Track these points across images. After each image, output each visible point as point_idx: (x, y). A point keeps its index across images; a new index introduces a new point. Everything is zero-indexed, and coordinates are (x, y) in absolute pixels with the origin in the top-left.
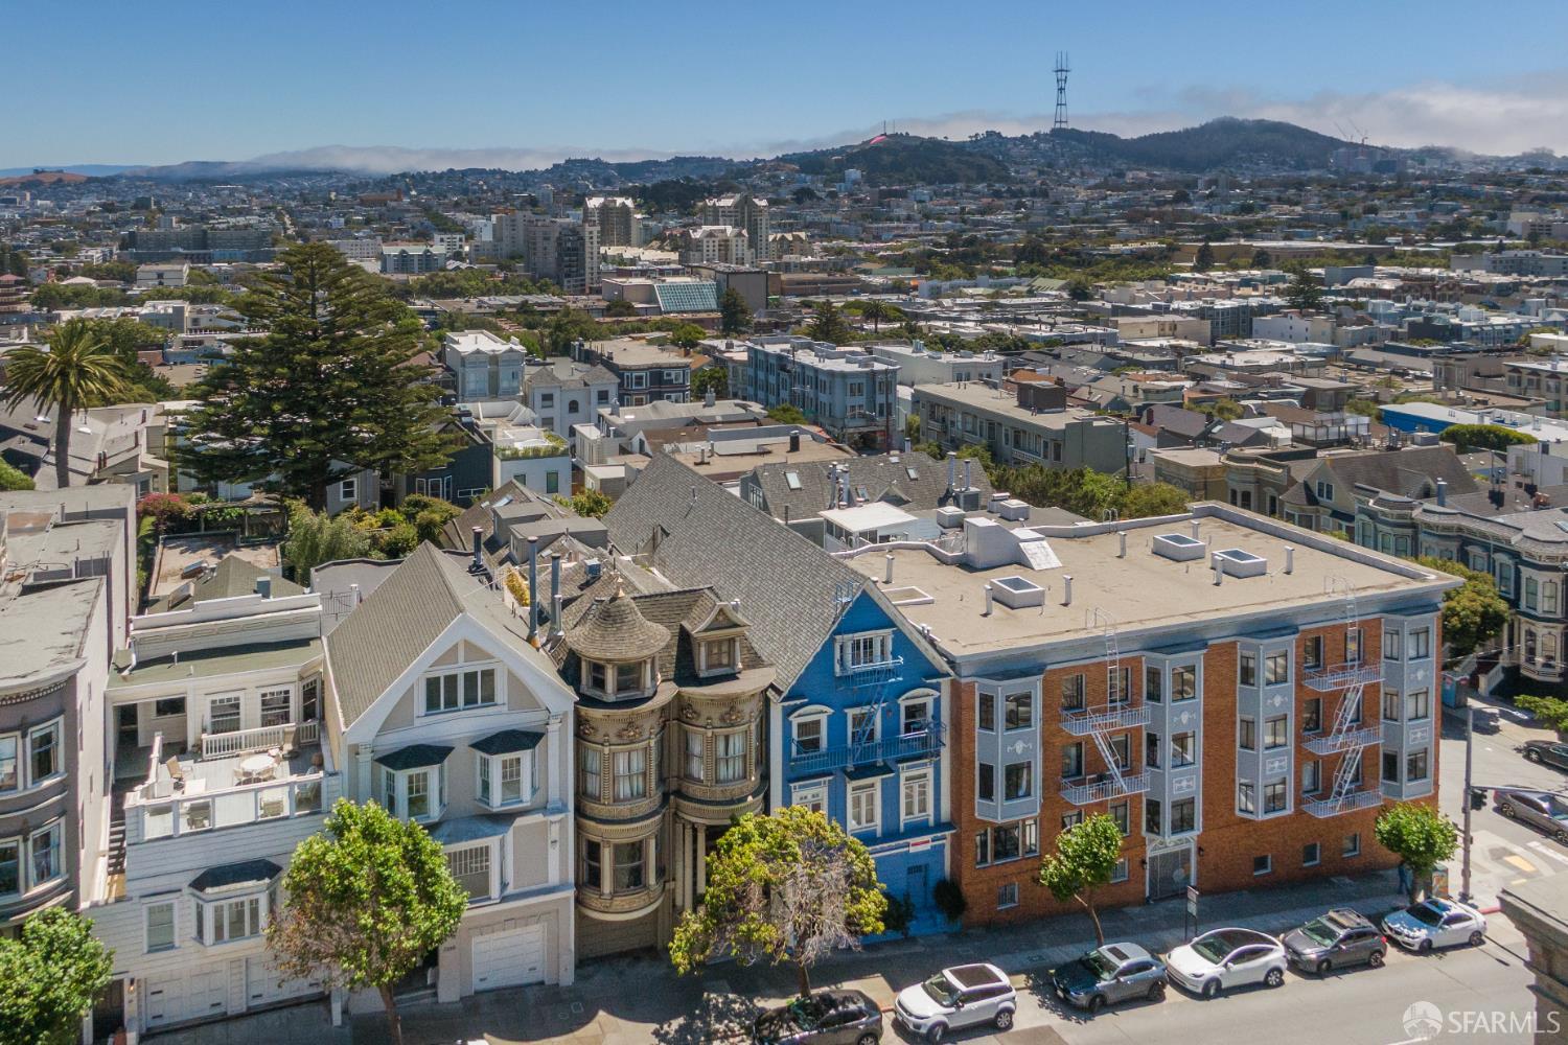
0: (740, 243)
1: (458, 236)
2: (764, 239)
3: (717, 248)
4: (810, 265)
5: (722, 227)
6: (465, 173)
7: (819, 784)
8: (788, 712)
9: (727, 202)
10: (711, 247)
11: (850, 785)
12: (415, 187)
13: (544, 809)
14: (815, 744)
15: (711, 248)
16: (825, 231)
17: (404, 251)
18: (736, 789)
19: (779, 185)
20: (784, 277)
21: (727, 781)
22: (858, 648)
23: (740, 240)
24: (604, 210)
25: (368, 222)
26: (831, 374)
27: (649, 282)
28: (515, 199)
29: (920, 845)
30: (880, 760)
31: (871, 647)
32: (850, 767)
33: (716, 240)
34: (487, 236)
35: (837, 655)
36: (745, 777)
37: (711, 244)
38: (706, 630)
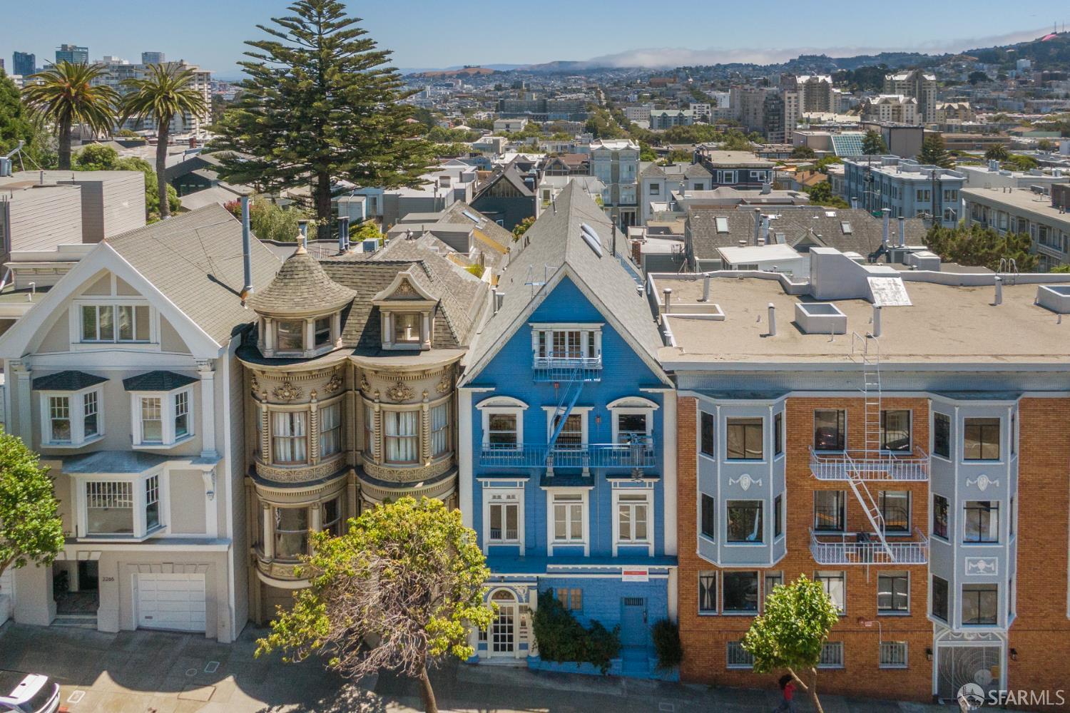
0: (910, 108)
1: (706, 105)
2: (932, 106)
3: (891, 112)
4: (969, 128)
5: (896, 96)
6: (726, 67)
7: (514, 484)
8: (477, 399)
9: (902, 77)
10: (887, 110)
11: (552, 492)
12: (692, 76)
13: (197, 458)
14: (510, 440)
15: (886, 112)
16: (993, 105)
17: (665, 114)
18: (405, 471)
19: (961, 72)
20: (944, 136)
21: (398, 462)
22: (563, 340)
23: (910, 105)
24: (809, 85)
25: (653, 97)
26: (902, 181)
27: (828, 134)
28: (753, 81)
29: (636, 575)
30: (586, 469)
31: (578, 343)
32: (550, 472)
33: (891, 105)
34: (725, 104)
35: (536, 346)
36: (418, 462)
37: (886, 109)
38: (387, 299)
